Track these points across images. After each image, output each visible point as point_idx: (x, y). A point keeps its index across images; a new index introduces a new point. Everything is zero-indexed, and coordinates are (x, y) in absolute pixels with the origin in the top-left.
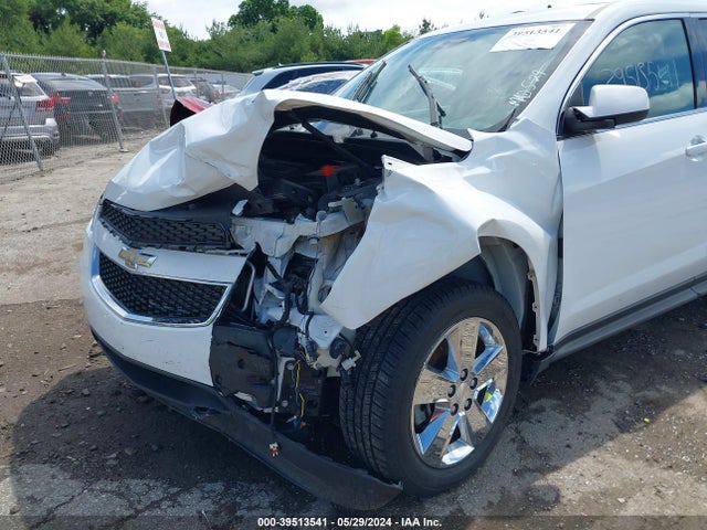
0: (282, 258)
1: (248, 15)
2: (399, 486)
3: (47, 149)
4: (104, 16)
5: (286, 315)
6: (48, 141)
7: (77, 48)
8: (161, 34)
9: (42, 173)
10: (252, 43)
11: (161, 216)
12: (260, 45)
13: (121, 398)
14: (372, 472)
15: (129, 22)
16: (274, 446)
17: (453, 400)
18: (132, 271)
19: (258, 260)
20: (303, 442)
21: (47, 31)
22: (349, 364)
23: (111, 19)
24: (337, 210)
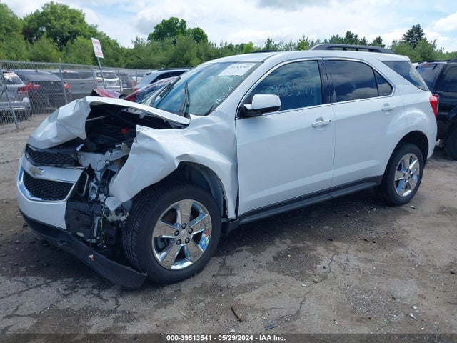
0: (101, 171)
1: (160, 33)
2: (146, 275)
3: (23, 116)
4: (69, 33)
5: (97, 196)
6: (23, 111)
7: (51, 53)
8: (97, 47)
9: (18, 130)
10: (160, 51)
11: (47, 151)
12: (165, 52)
13: (35, 245)
14: (134, 268)
15: (85, 37)
16: (91, 256)
17: (178, 238)
18: (34, 176)
19: (90, 172)
20: (105, 255)
21: (31, 42)
22: (124, 218)
23: (74, 34)
24: (120, 148)
